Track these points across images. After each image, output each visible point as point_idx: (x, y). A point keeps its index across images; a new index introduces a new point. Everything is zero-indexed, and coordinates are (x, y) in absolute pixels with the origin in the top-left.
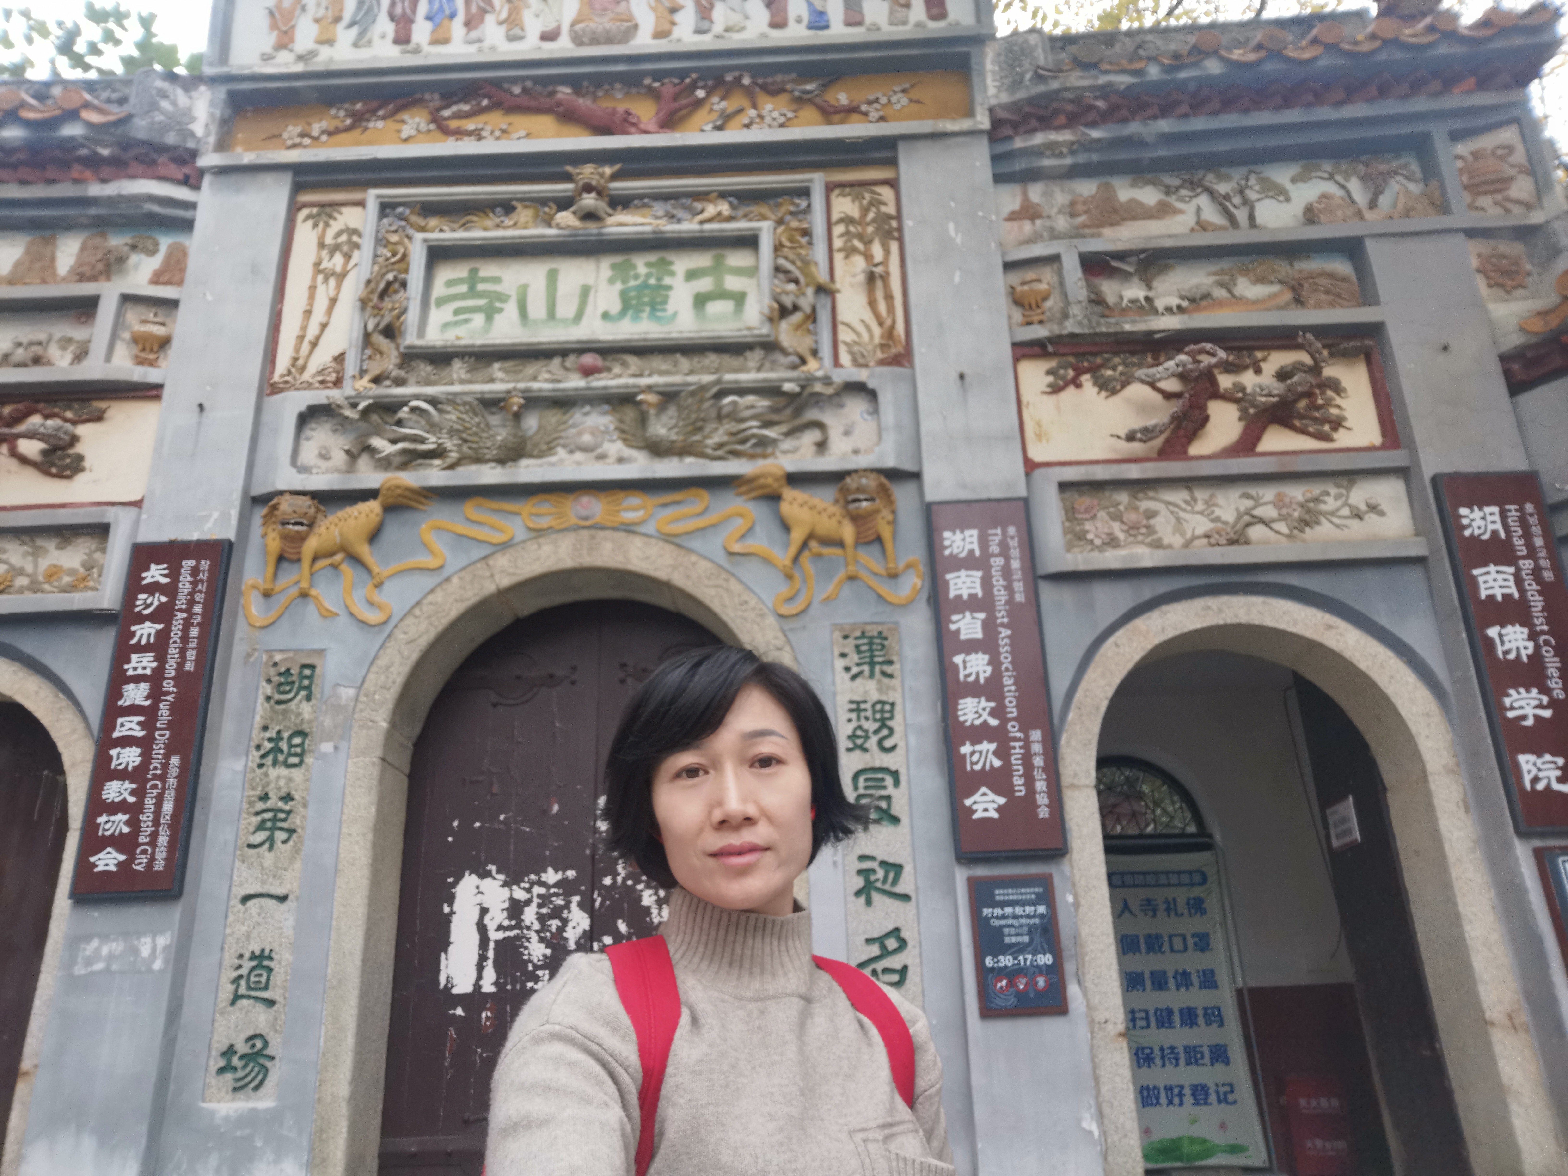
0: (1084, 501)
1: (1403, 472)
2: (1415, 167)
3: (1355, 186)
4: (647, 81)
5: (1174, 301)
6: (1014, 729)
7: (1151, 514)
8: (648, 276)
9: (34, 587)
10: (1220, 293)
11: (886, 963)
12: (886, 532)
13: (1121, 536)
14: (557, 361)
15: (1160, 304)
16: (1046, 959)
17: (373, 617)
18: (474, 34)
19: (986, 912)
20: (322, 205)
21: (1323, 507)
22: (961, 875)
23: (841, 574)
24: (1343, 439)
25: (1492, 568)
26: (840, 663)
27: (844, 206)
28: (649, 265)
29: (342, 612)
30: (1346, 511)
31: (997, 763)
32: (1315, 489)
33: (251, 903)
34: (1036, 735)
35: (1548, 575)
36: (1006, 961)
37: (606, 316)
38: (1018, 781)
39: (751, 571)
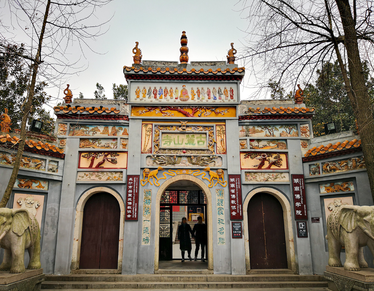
0: (248, 174)
1: (288, 172)
2: (296, 127)
3: (287, 129)
4: (191, 107)
5: (262, 146)
6: (238, 205)
7: (256, 176)
8: (191, 137)
9: (112, 179)
10: (268, 145)
11: (221, 231)
12: (223, 177)
13: (252, 179)
14: (180, 150)
15: (260, 146)
16: (240, 232)
17: (157, 185)
18: (166, 98)
19: (234, 226)
20: (146, 124)
21: (278, 176)
22: (231, 222)
23: (217, 182)
24: (282, 167)
25: (297, 187)
26: (217, 194)
27: (218, 128)
28: (191, 136)
29: (153, 184)
30: (281, 177)
31: (236, 209)
32: (277, 174)
33: (145, 221)
34: (240, 205)
35: (303, 188)
36: (236, 232)
37: (186, 144)
38: (238, 211)
39: (205, 181)
